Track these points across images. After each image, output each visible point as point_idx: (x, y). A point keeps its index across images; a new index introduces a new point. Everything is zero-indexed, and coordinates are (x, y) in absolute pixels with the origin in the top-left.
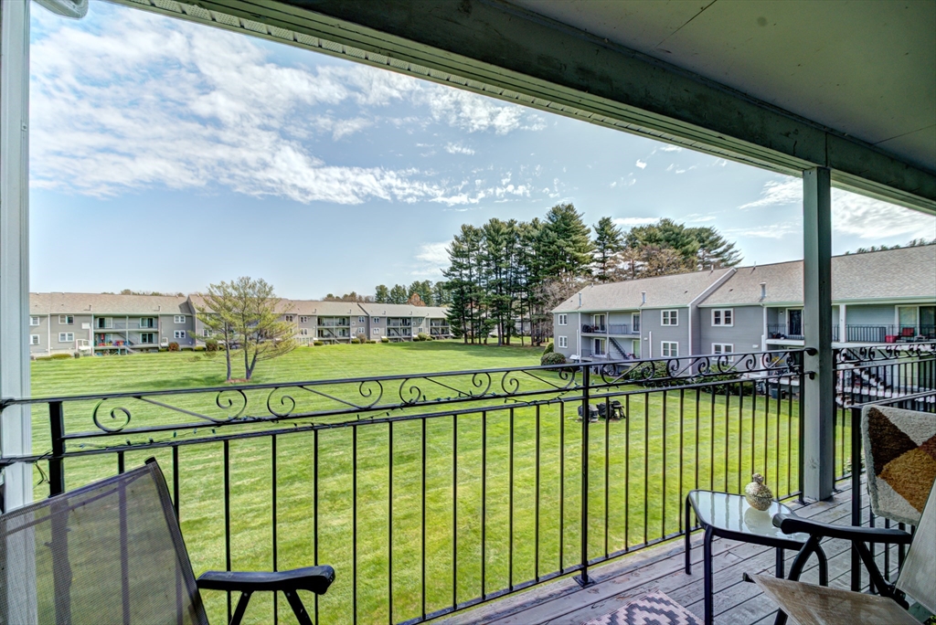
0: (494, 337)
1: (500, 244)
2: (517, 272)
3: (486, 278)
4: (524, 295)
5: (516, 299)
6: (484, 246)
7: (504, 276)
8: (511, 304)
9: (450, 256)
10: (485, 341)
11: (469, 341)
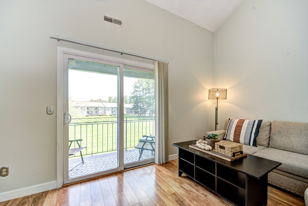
0: (148, 114)
1: (150, 84)
3: (145, 95)
6: (145, 85)
7: (151, 95)
9: (133, 88)
10: (145, 115)
11: (139, 115)
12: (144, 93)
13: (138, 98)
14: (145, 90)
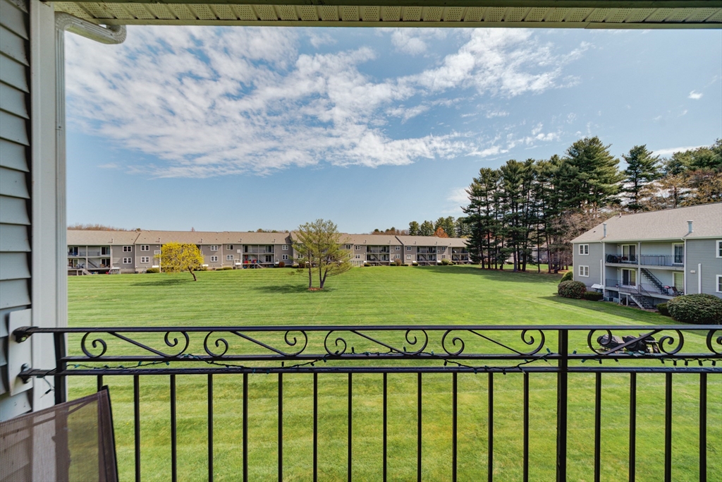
0: (510, 263)
1: (517, 182)
2: (534, 206)
3: (503, 213)
4: (541, 226)
5: (533, 230)
6: (501, 185)
7: (520, 211)
8: (527, 235)
9: (469, 195)
10: (501, 267)
11: (486, 266)
12: (500, 207)
13: (482, 222)
14: (501, 199)
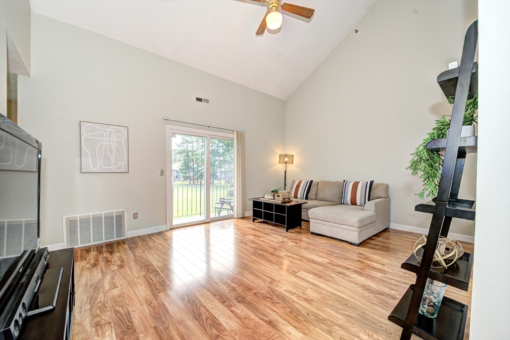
2: (218, 146)
3: (201, 149)
4: (222, 158)
5: (218, 160)
8: (215, 163)
11: (192, 182)
12: (200, 145)
13: (189, 153)
